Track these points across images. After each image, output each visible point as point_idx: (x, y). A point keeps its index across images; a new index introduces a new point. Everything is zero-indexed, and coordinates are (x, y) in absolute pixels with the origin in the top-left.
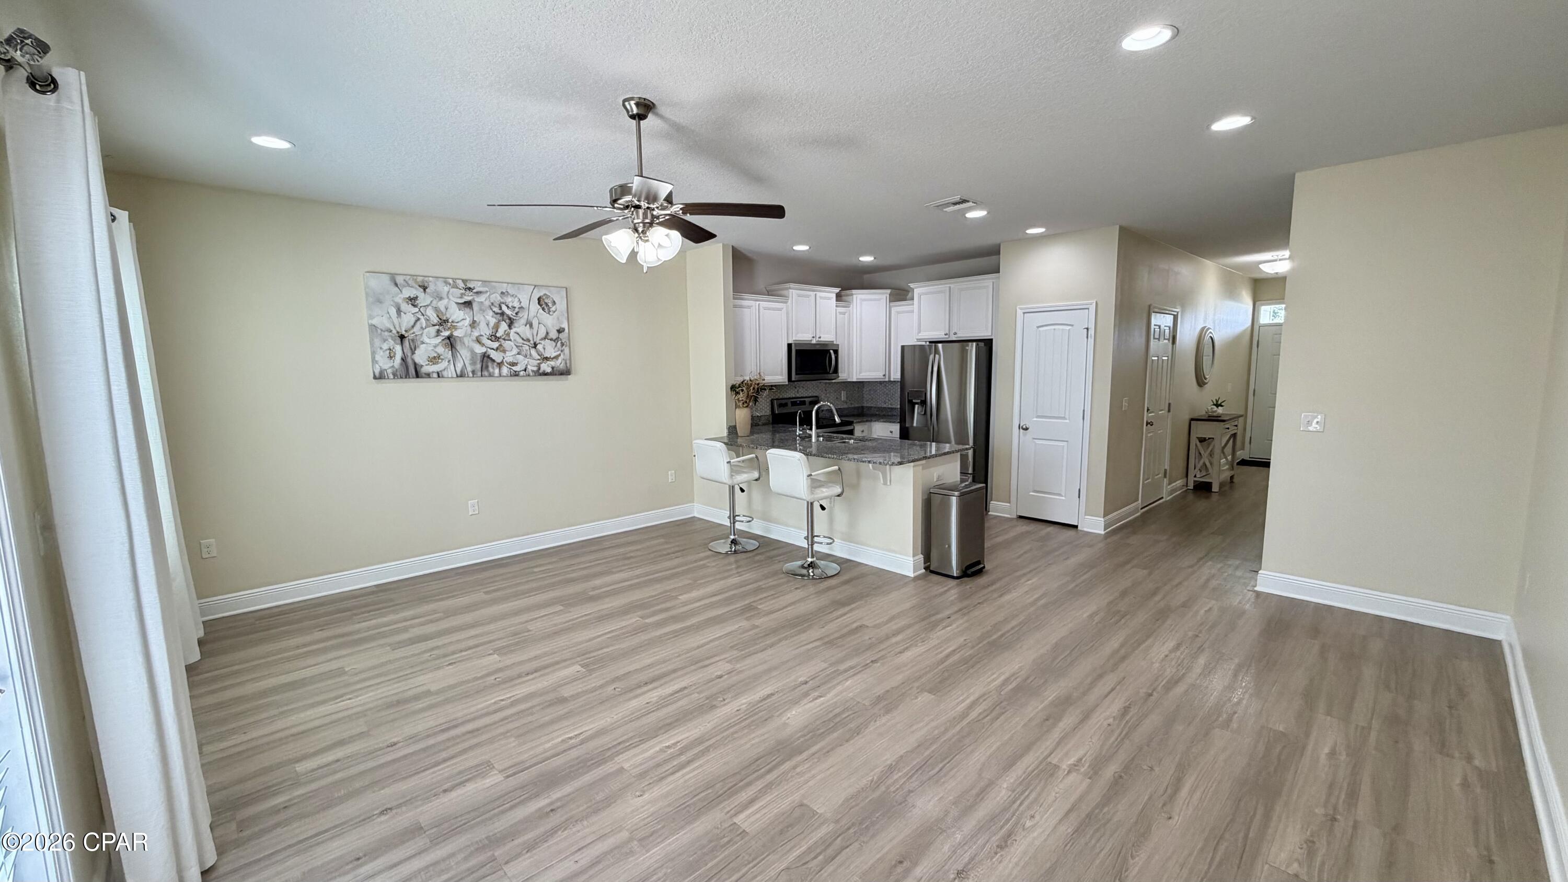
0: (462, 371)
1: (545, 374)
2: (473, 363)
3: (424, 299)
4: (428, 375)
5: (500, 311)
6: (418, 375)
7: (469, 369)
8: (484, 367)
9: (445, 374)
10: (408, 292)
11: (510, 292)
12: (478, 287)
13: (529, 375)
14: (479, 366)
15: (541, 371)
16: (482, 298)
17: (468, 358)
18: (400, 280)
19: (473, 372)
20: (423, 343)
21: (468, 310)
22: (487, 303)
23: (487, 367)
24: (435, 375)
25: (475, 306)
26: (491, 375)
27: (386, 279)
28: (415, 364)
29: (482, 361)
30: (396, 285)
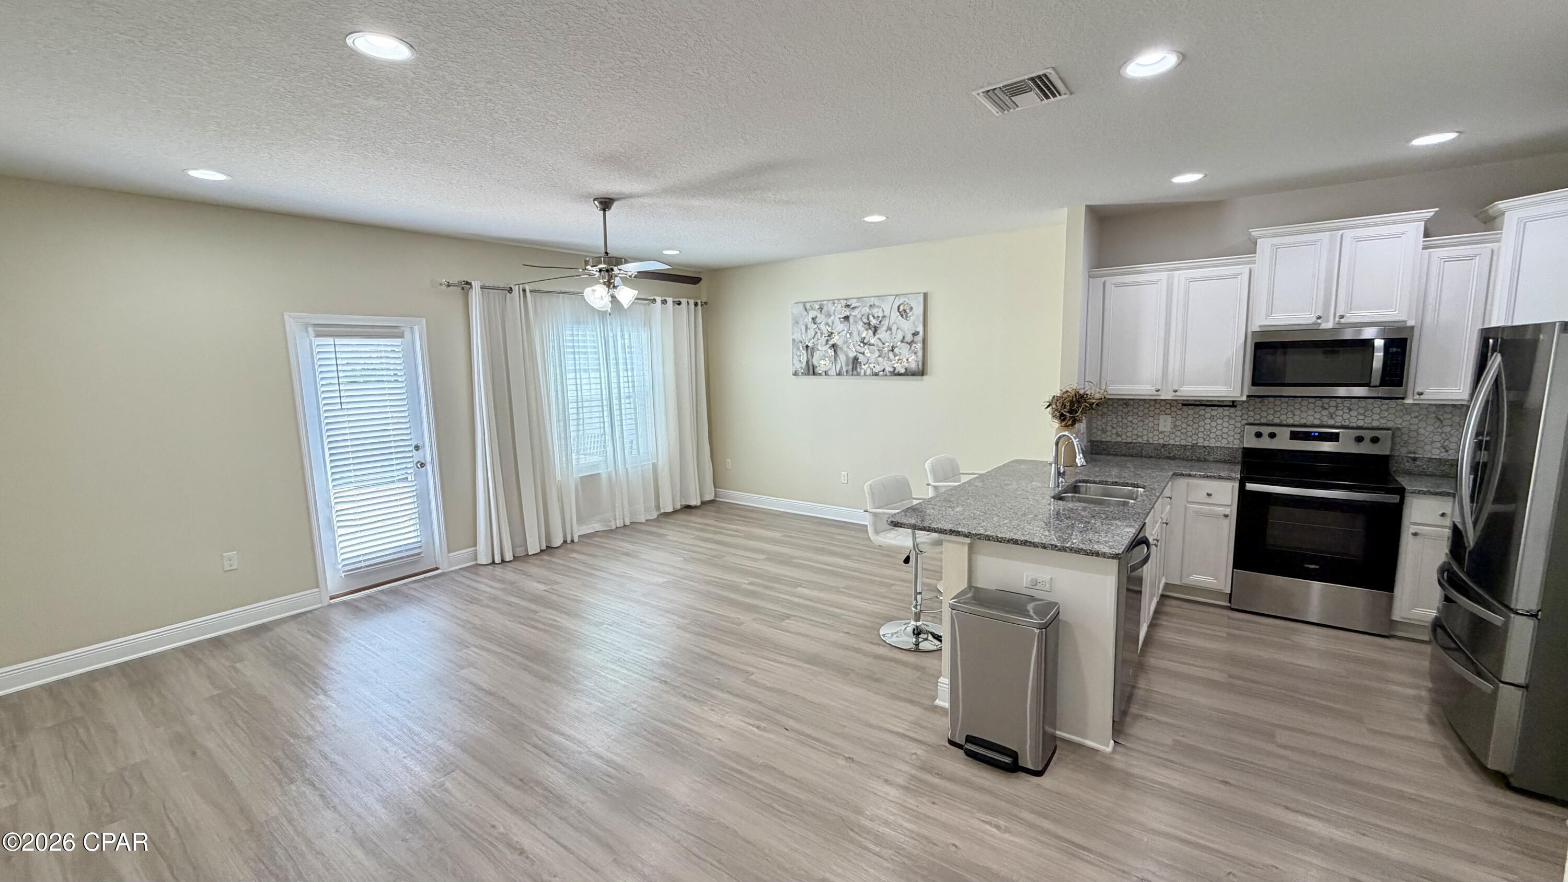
0: (840, 371)
1: (899, 374)
2: (847, 365)
3: (821, 318)
4: (820, 374)
5: (867, 321)
6: (814, 374)
7: (844, 369)
8: (854, 368)
9: (829, 373)
10: (812, 314)
11: (876, 304)
12: (854, 303)
13: (886, 375)
14: (851, 367)
15: (896, 372)
16: (855, 313)
17: (845, 360)
18: (808, 306)
19: (847, 371)
20: (818, 350)
21: (846, 323)
22: (859, 316)
23: (856, 368)
24: (824, 373)
25: (851, 319)
26: (858, 374)
27: (801, 306)
28: (813, 366)
29: (853, 363)
30: (806, 310)
